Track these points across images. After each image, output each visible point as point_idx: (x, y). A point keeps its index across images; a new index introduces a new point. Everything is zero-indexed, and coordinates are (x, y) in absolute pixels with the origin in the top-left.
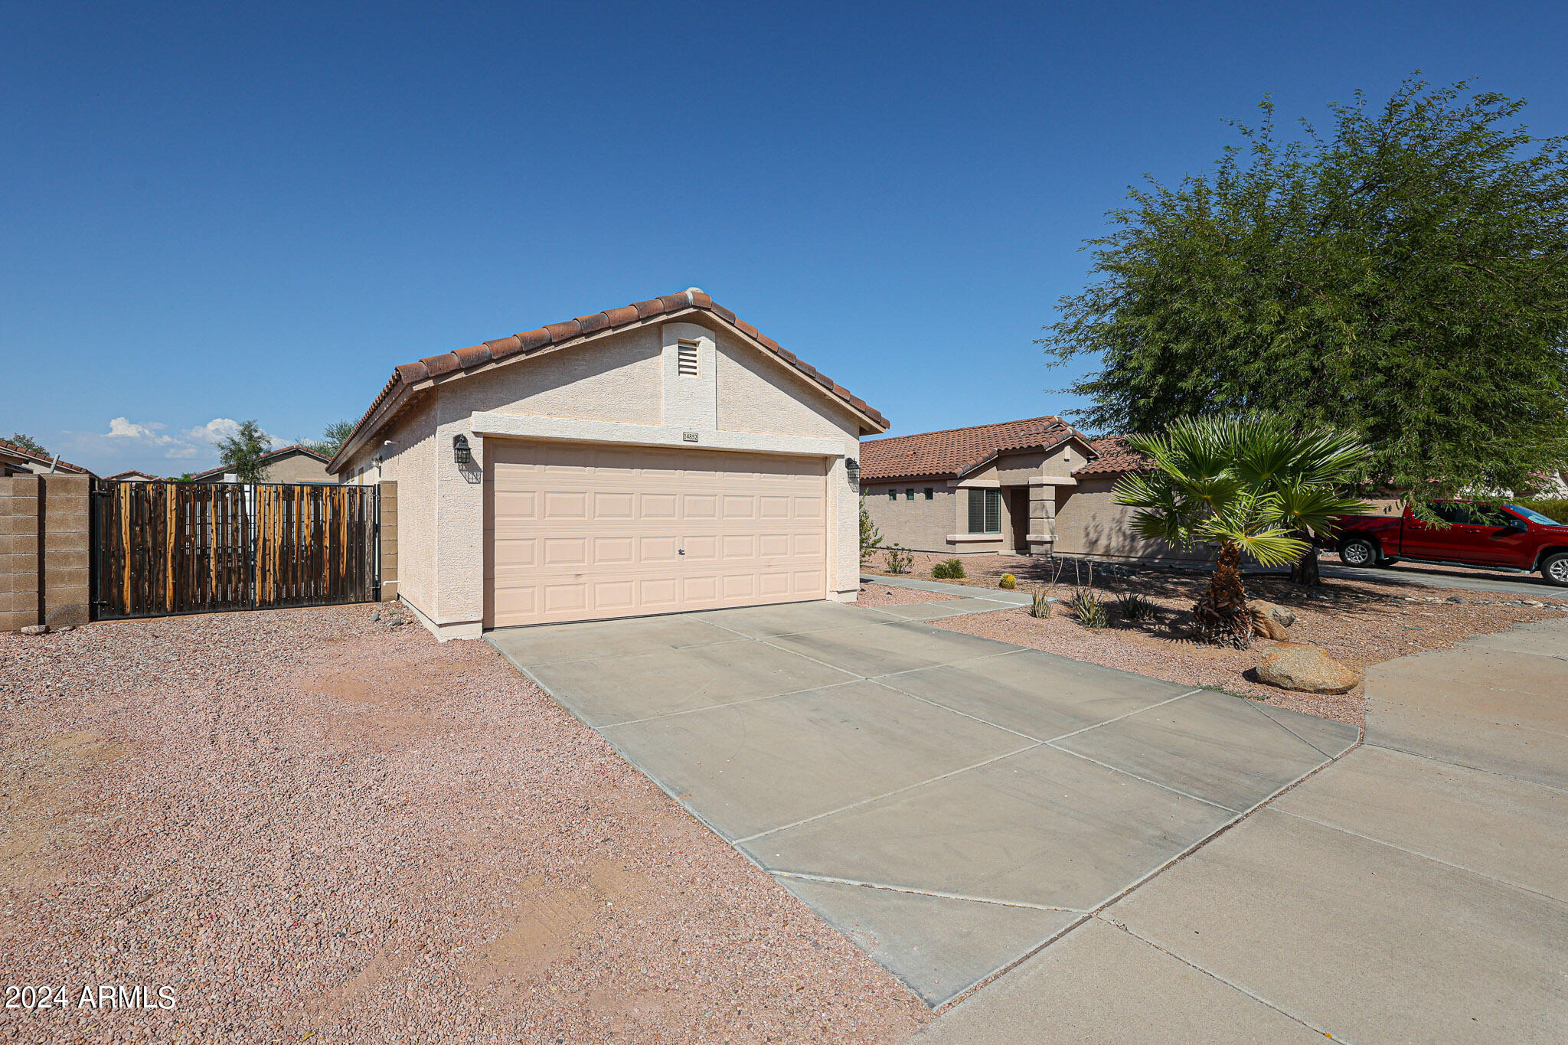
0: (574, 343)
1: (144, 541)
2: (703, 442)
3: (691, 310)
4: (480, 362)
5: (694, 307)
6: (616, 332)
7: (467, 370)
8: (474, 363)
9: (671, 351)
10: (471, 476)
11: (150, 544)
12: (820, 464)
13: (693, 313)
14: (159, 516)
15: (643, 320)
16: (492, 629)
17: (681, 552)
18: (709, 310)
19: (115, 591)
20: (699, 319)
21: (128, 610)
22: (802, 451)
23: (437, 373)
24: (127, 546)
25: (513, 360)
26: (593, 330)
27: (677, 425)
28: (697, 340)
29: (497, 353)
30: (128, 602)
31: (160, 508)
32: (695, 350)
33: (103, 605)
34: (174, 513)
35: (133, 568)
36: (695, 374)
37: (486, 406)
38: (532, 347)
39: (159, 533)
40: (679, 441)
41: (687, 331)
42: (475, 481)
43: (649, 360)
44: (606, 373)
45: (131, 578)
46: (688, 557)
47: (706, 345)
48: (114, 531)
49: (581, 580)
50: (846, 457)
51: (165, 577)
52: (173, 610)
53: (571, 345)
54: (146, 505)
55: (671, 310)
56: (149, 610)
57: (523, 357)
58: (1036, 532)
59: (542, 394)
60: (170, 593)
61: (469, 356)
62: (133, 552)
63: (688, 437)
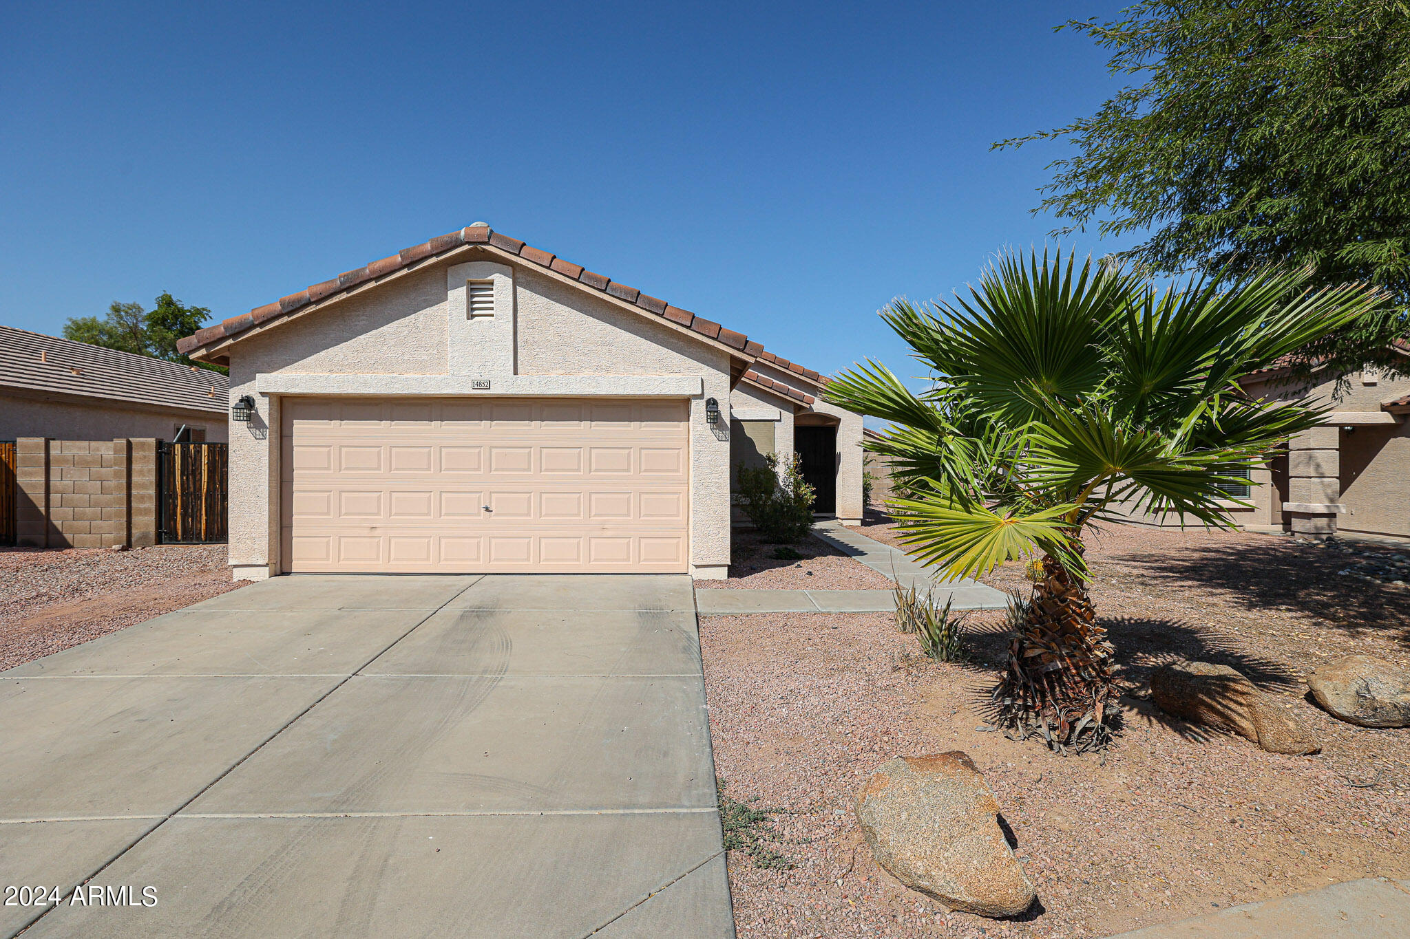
0: (335, 299)
1: (188, 487)
2: (497, 390)
3: (466, 247)
4: (243, 328)
5: (468, 243)
6: (379, 283)
7: (234, 335)
8: (237, 330)
9: (458, 295)
10: (258, 432)
11: (192, 489)
12: (676, 408)
13: (470, 250)
14: (196, 469)
15: (409, 266)
16: (289, 574)
17: (487, 509)
18: (487, 243)
19: (172, 523)
20: (477, 254)
21: (180, 538)
22: (632, 393)
23: (205, 342)
24: (179, 491)
25: (276, 323)
26: (352, 284)
27: (464, 373)
28: (490, 278)
29: (258, 318)
30: (180, 532)
31: (198, 463)
32: (492, 289)
33: (165, 533)
34: (206, 466)
35: (182, 507)
36: (492, 315)
37: (271, 368)
38: (291, 308)
39: (198, 482)
40: (468, 391)
41: (475, 271)
42: (261, 437)
43: (435, 308)
44: (389, 325)
45: (181, 514)
46: (497, 515)
47: (502, 282)
48: (172, 480)
49: (376, 533)
50: (707, 397)
51: (201, 515)
52: (206, 540)
53: (333, 302)
54: (190, 459)
55: (439, 251)
56: (192, 539)
57: (285, 319)
58: (1300, 498)
59: (323, 353)
60: (203, 527)
61: (232, 324)
62: (182, 495)
63: (477, 385)
